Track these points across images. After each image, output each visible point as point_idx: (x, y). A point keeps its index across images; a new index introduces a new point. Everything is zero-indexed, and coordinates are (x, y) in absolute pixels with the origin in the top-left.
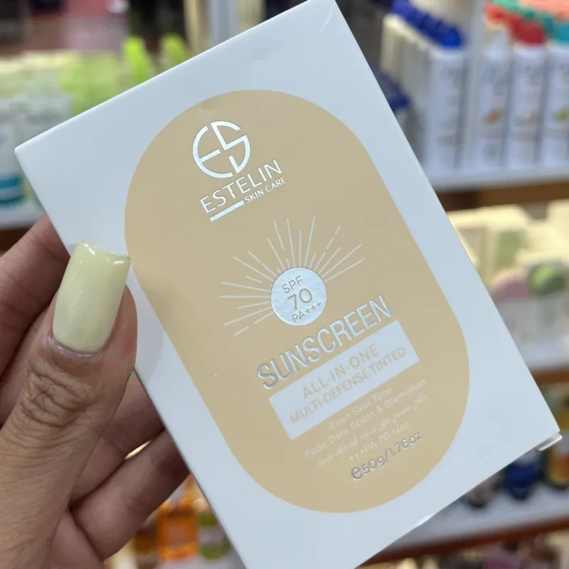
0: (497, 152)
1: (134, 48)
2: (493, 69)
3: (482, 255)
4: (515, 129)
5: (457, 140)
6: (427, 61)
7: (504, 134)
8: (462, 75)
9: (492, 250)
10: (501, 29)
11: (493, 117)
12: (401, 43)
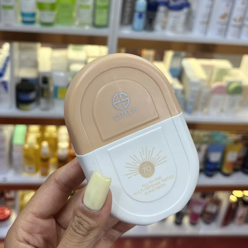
5: (207, 23)
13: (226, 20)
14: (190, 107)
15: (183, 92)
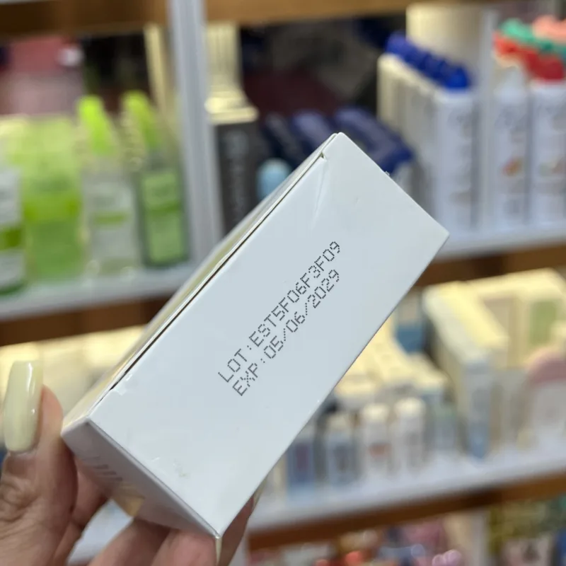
0: (521, 208)
1: (91, 109)
2: (507, 113)
3: (512, 331)
4: (538, 179)
5: (472, 196)
6: (430, 108)
7: (526, 188)
8: (472, 121)
9: (524, 324)
10: (514, 66)
11: (513, 167)
12: (400, 87)
13: (520, 176)
14: (477, 439)
15: (449, 397)
